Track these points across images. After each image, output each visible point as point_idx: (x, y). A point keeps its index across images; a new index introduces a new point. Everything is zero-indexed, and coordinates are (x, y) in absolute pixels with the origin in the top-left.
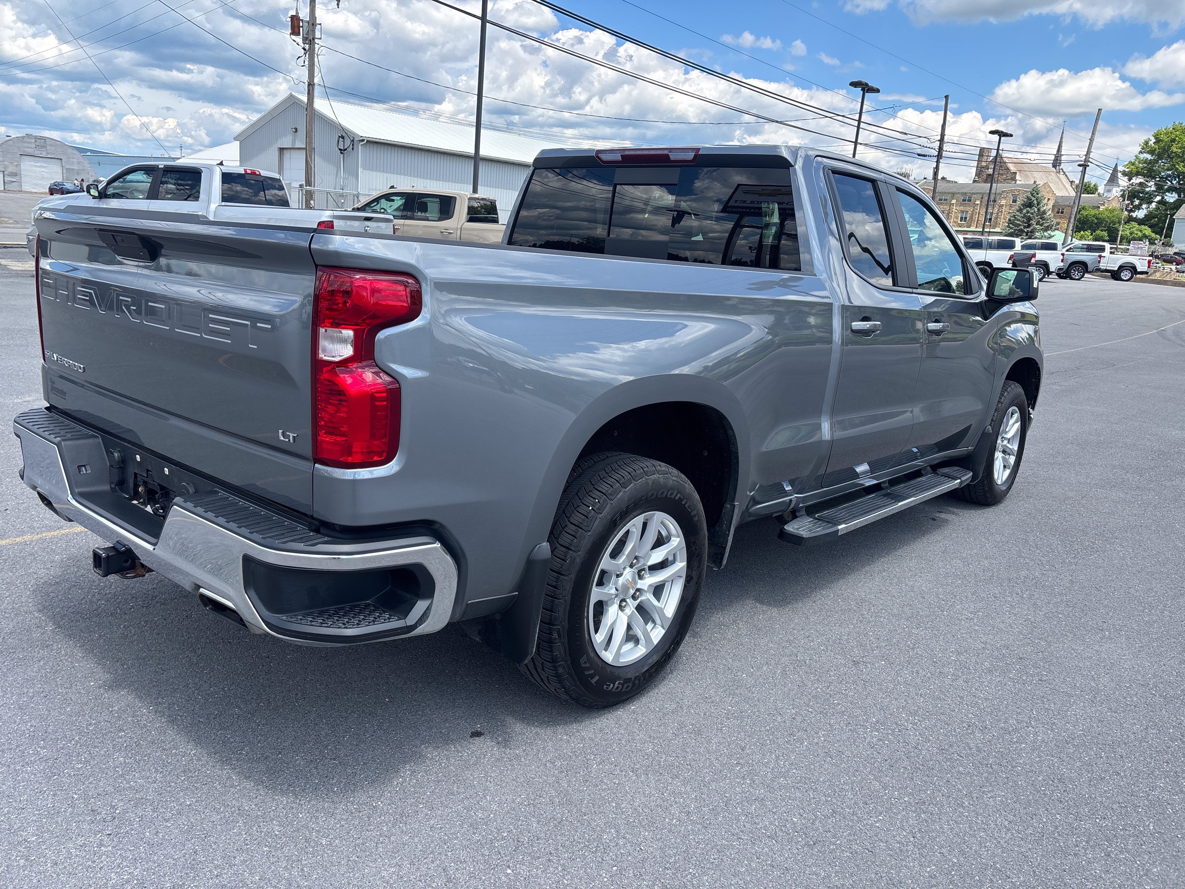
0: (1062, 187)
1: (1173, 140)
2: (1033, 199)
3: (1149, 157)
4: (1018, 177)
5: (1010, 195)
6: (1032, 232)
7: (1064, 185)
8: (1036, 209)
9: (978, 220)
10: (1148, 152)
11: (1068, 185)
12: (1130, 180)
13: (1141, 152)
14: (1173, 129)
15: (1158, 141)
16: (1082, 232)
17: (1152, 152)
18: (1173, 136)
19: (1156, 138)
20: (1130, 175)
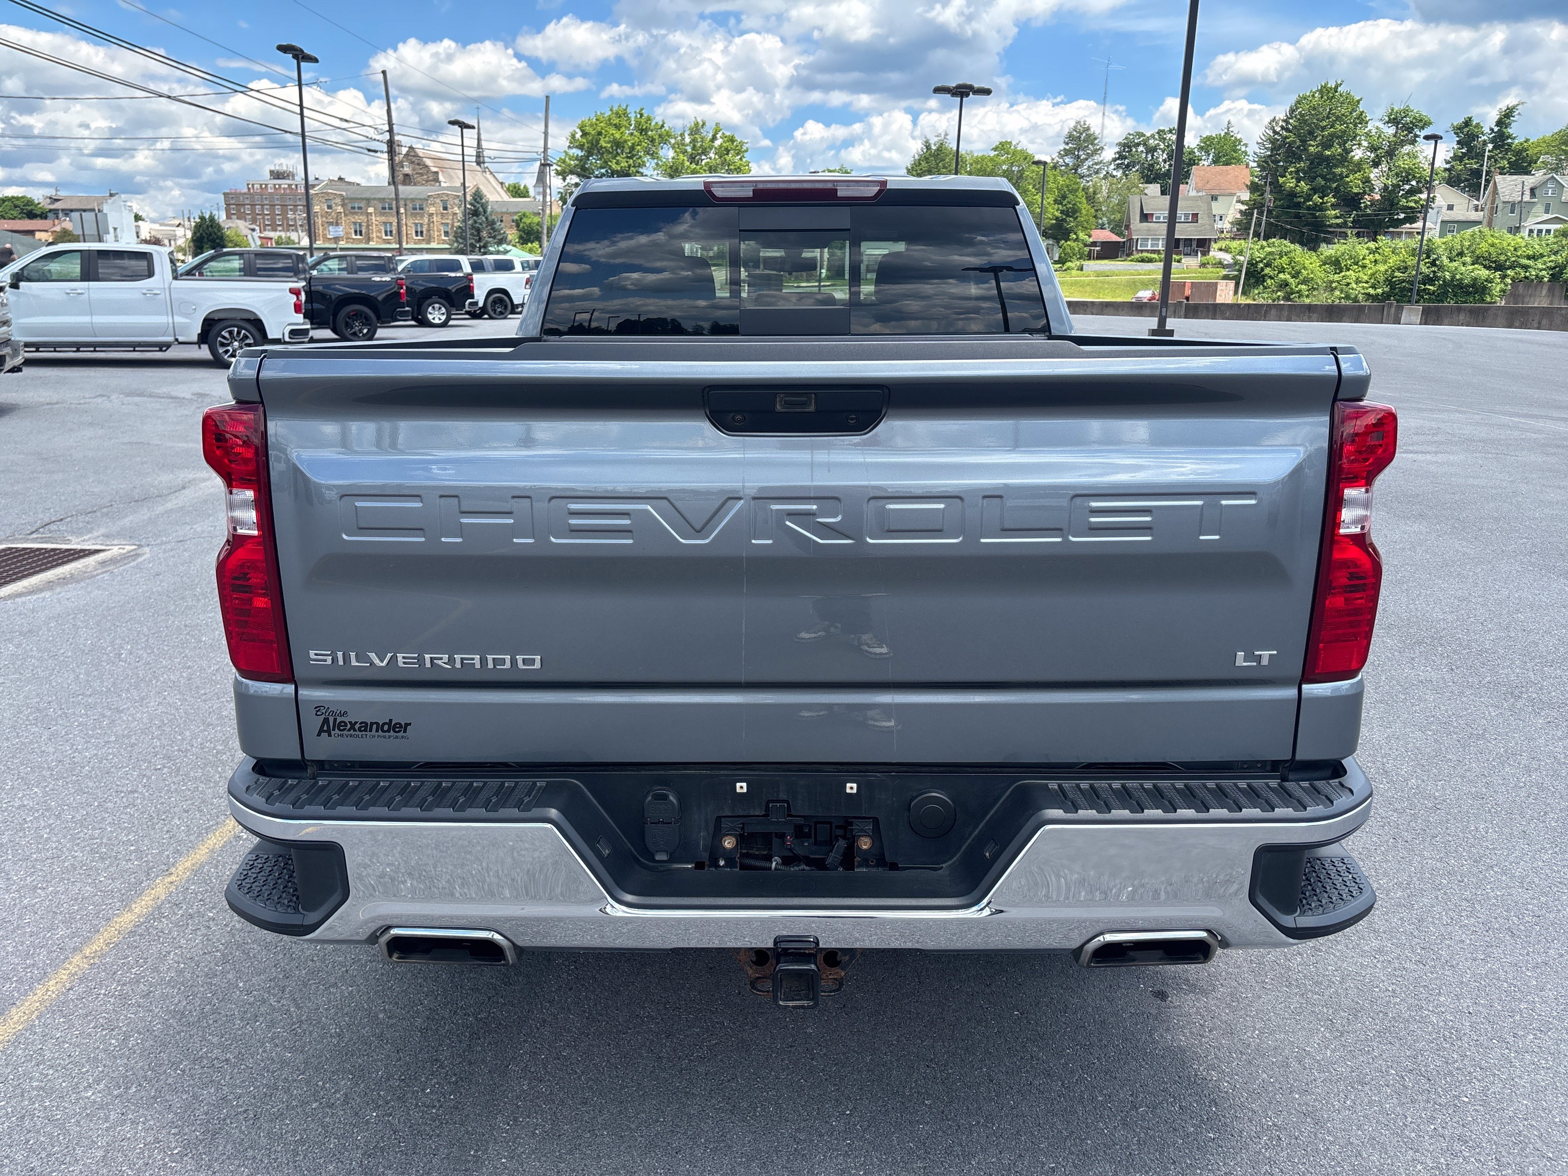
0: (492, 189)
1: (600, 133)
2: (478, 205)
3: (580, 153)
4: (441, 178)
5: (438, 201)
6: (485, 246)
7: (494, 188)
8: (484, 219)
9: (407, 234)
10: (577, 147)
11: (498, 187)
12: (564, 179)
13: (569, 147)
14: (597, 120)
15: (585, 134)
16: (529, 245)
17: (581, 147)
18: (599, 129)
19: (582, 131)
20: (563, 174)
